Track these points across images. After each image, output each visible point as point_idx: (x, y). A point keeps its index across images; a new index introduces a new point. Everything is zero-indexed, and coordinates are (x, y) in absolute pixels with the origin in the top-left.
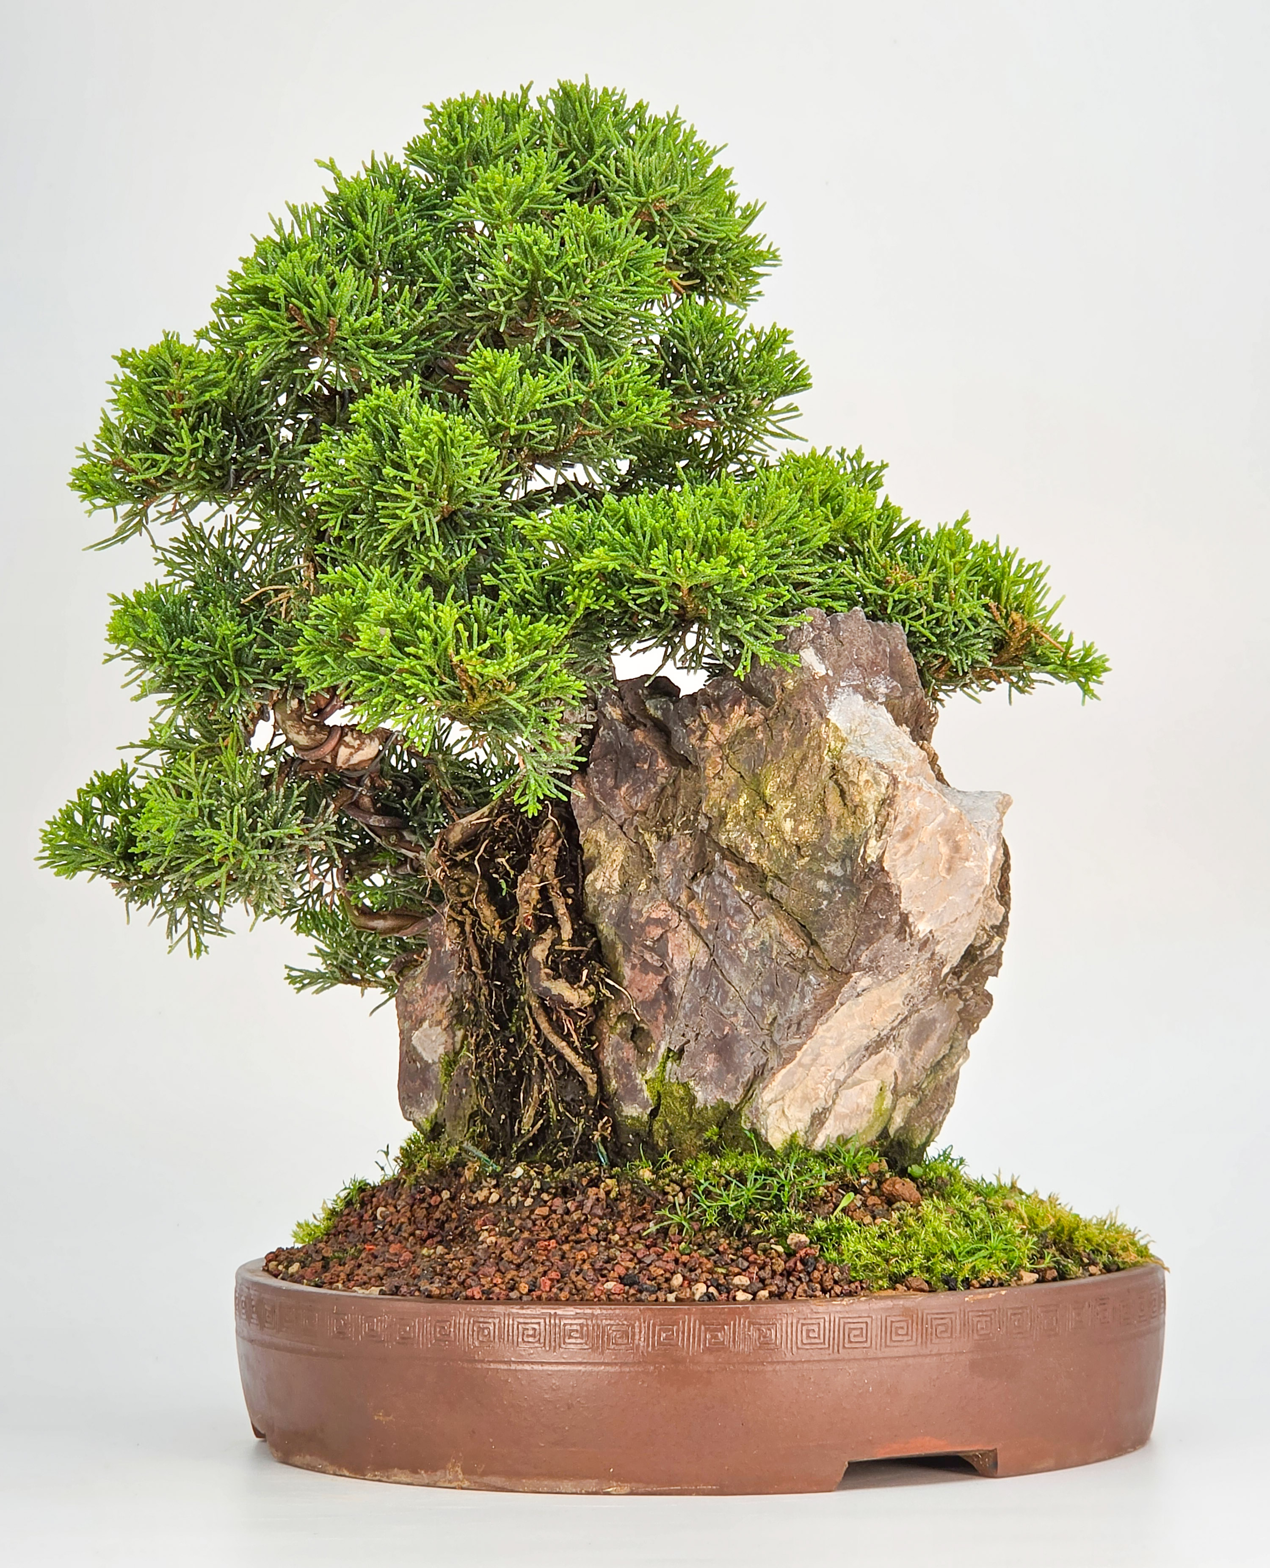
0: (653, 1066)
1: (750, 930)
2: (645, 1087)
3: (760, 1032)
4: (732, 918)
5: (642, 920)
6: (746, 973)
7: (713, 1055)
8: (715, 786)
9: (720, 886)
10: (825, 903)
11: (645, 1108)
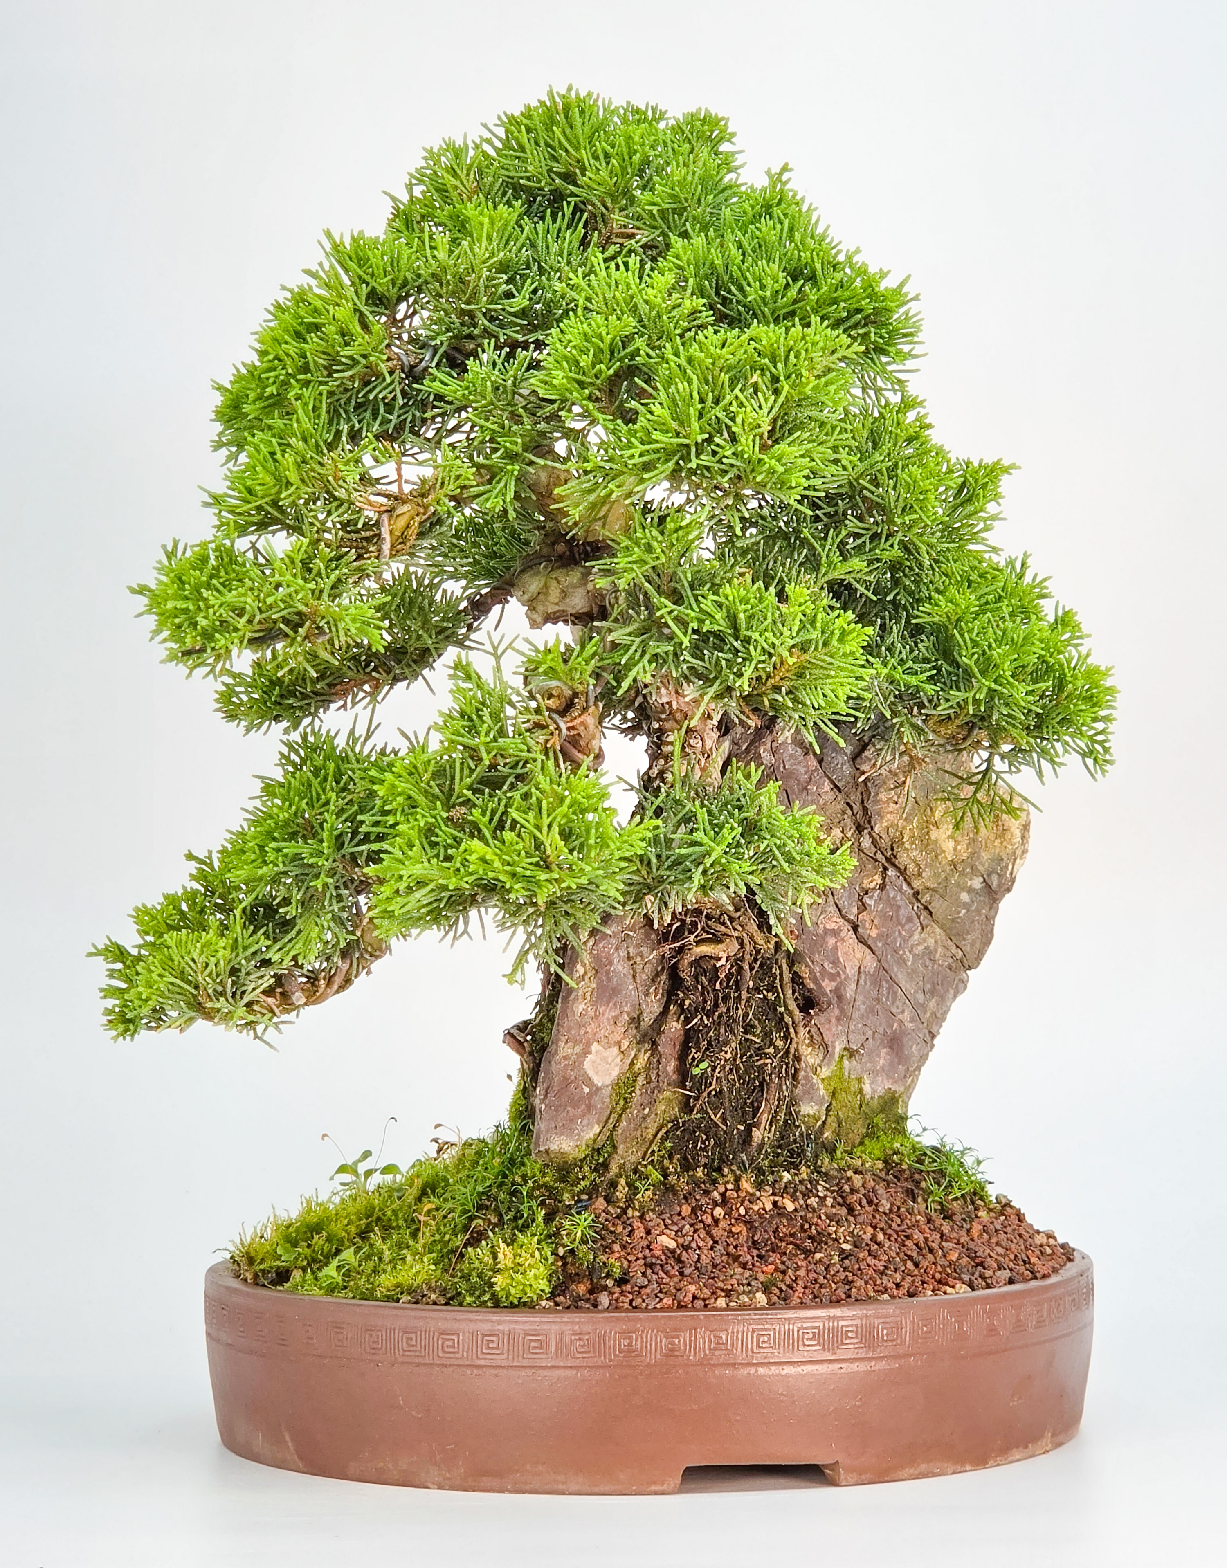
0: (828, 1064)
1: (916, 937)
2: (821, 1086)
3: (921, 1026)
4: (903, 926)
5: (821, 932)
6: (912, 974)
7: (885, 1050)
8: (890, 809)
9: (894, 898)
10: (964, 911)
11: (821, 1105)
